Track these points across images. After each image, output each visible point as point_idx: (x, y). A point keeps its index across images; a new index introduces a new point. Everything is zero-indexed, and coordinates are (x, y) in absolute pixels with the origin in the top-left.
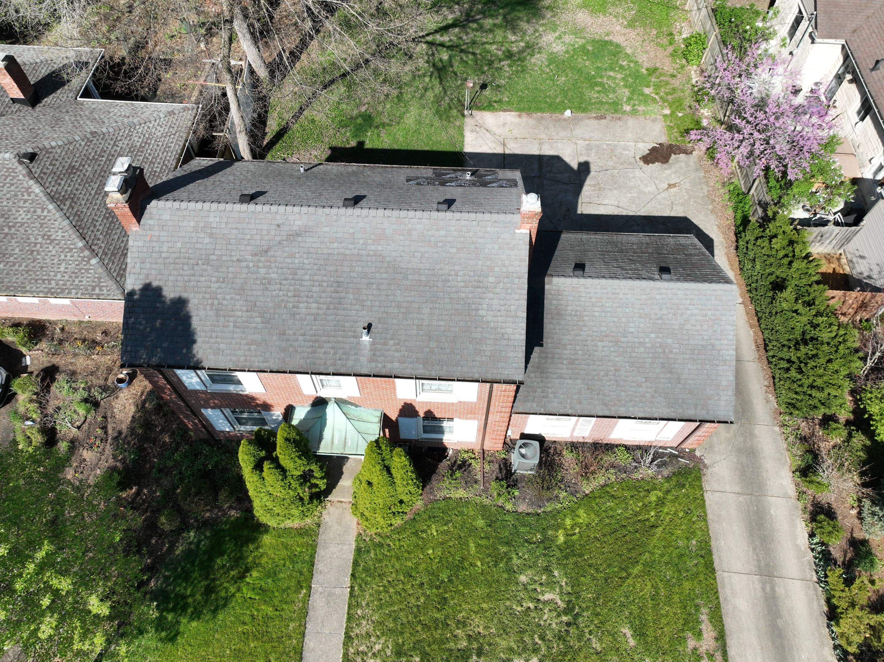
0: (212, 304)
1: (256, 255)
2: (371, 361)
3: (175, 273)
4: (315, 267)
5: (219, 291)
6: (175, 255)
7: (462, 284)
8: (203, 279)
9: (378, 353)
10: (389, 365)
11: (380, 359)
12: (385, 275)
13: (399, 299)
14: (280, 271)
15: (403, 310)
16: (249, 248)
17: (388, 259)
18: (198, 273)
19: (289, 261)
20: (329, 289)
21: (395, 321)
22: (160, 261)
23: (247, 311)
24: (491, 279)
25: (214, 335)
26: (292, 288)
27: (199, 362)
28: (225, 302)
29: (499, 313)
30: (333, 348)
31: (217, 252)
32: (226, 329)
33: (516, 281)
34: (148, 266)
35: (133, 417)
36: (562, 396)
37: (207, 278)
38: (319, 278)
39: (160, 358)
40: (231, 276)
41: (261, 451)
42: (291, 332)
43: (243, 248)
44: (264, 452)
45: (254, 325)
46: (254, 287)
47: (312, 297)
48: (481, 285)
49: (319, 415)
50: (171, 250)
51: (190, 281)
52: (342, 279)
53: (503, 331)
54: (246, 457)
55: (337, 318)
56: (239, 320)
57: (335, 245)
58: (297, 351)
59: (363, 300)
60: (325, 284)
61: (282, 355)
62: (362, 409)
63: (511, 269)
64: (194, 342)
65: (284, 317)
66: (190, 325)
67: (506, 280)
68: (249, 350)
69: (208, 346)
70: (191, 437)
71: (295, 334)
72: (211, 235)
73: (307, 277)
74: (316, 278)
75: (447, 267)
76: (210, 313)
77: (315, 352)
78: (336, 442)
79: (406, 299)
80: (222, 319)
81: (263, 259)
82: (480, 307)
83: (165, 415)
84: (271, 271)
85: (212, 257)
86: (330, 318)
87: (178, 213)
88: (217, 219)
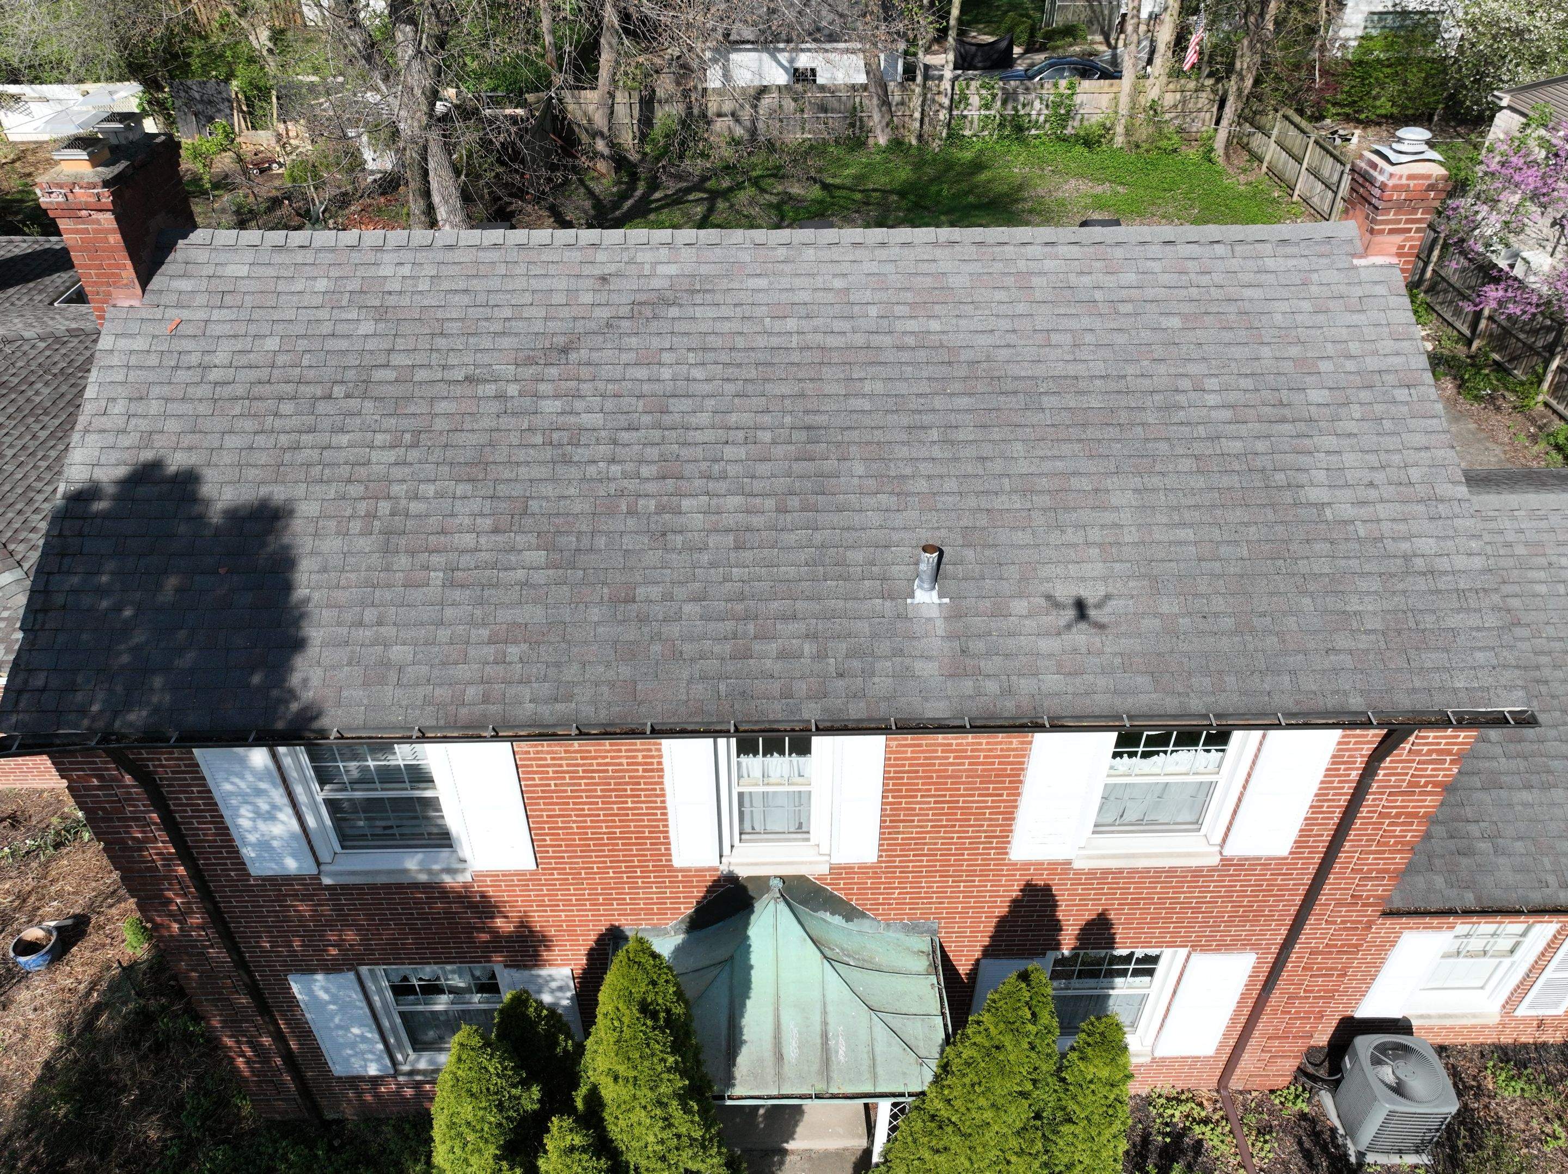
0: (372, 515)
1: (531, 361)
2: (955, 673)
3: (249, 425)
4: (730, 388)
5: (397, 472)
6: (253, 375)
7: (1227, 414)
8: (344, 439)
9: (978, 646)
10: (1025, 686)
11: (988, 666)
12: (964, 402)
13: (1023, 467)
14: (609, 405)
15: (1043, 500)
16: (506, 342)
17: (965, 355)
18: (326, 423)
19: (642, 373)
20: (779, 451)
21: (1021, 537)
22: (200, 392)
23: (496, 531)
24: (1316, 396)
25: (370, 615)
26: (652, 453)
27: (309, 715)
28: (416, 507)
29: (1373, 494)
30: (811, 636)
31: (397, 360)
32: (416, 595)
33: (1401, 394)
34: (155, 407)
35: (47, 1065)
36: (1519, 846)
37: (357, 436)
38: (746, 418)
39: (156, 710)
40: (440, 424)
41: (525, 1084)
42: (655, 592)
43: (486, 343)
44: (536, 1091)
45: (520, 574)
46: (521, 455)
47: (723, 477)
48: (1286, 412)
49: (721, 953)
50: (244, 360)
51: (297, 447)
52: (821, 419)
53: (1405, 546)
54: (467, 1110)
55: (818, 537)
56: (466, 560)
57: (791, 324)
58: (677, 655)
59: (904, 477)
60: (766, 436)
61: (625, 671)
62: (865, 925)
63: (1372, 363)
64: (299, 644)
65: (628, 542)
66: (288, 587)
67: (1365, 395)
68: (501, 660)
69: (342, 654)
70: (239, 1119)
71: (668, 597)
72: (381, 313)
73: (704, 418)
74: (733, 419)
75: (1162, 369)
76: (363, 543)
77: (746, 655)
78: (791, 1051)
79: (1047, 466)
80: (403, 561)
81: (553, 371)
82: (1303, 478)
83: (158, 1047)
84: (579, 405)
85: (379, 375)
86: (790, 538)
87: (277, 258)
88: (406, 270)
